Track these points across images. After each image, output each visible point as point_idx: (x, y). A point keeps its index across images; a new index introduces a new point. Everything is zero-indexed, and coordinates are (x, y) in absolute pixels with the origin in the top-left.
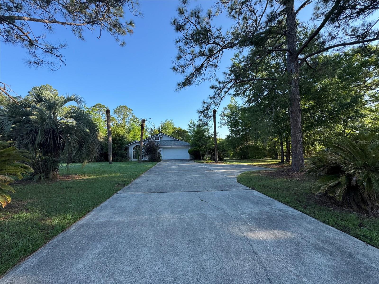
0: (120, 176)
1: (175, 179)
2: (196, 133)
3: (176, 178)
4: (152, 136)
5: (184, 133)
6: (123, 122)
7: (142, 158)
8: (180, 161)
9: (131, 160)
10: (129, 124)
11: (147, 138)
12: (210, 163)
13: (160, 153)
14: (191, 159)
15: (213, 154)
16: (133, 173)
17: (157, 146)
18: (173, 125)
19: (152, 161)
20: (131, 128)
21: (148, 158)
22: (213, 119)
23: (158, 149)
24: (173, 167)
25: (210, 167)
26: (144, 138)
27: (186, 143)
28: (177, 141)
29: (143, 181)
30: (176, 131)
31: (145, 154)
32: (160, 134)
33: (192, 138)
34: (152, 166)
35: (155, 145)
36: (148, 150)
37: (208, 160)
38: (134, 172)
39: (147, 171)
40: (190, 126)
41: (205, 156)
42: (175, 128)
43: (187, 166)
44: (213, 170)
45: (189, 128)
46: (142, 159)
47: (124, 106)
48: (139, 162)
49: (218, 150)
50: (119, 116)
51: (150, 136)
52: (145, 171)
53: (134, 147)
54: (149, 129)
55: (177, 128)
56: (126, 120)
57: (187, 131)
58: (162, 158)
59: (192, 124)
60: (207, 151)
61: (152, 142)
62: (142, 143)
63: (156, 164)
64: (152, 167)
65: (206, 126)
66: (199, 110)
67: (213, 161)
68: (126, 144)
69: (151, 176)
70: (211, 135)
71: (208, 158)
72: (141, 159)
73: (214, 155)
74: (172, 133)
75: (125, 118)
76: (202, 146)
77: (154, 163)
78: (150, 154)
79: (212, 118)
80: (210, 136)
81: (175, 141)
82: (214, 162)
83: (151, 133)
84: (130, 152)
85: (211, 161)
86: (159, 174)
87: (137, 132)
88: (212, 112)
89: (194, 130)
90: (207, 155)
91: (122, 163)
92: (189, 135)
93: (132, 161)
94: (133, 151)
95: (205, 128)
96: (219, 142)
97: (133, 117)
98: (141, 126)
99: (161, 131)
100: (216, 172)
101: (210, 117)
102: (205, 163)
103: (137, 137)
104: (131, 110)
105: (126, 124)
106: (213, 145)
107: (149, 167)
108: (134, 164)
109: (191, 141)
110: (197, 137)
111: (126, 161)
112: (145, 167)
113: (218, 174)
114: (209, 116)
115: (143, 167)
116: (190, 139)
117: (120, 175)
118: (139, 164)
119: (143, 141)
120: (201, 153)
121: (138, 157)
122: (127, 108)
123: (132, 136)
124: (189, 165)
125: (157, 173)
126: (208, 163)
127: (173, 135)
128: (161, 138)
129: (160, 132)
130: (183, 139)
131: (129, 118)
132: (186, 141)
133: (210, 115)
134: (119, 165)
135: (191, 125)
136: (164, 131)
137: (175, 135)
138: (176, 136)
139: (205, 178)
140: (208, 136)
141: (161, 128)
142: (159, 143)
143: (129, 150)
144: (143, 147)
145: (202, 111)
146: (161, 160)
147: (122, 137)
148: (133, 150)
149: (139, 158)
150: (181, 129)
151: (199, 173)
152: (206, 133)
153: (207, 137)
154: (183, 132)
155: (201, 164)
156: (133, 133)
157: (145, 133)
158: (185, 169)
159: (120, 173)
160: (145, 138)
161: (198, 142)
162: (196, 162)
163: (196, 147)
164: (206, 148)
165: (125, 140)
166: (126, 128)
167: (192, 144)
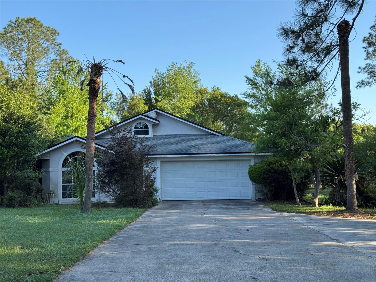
0: (21, 254)
1: (203, 268)
2: (276, 107)
3: (209, 266)
4: (124, 119)
5: (232, 109)
6: (28, 74)
7: (93, 196)
8: (220, 206)
9: (56, 202)
10: (47, 80)
11: (107, 127)
12: (329, 213)
13: (152, 178)
14: (259, 200)
15: (340, 181)
16: (65, 244)
17: (143, 155)
18: (195, 82)
19: (125, 206)
20: (55, 93)
21: (113, 194)
22: (338, 57)
23: (147, 164)
24: (198, 226)
25: (327, 230)
26: (99, 127)
27: (239, 142)
28: (209, 138)
29: (96, 272)
30: (207, 103)
31: (103, 183)
32: (152, 114)
33: (262, 125)
34: (125, 222)
35: (136, 149)
36: (113, 168)
37: (320, 205)
38: (67, 242)
39: (111, 239)
40: (254, 85)
41: (308, 188)
42: (201, 92)
43: (244, 222)
44: (338, 241)
45: (251, 91)
46: (93, 199)
47: (29, 21)
48: (82, 209)
49: (357, 167)
50: (15, 55)
51: (117, 119)
52: (105, 239)
53: (66, 159)
54: (114, 96)
55: (210, 89)
56: (37, 68)
57: (245, 100)
58: (160, 195)
59: (261, 76)
60: (314, 172)
61: (125, 139)
62: (94, 145)
63: (138, 216)
64: (126, 226)
65: (313, 82)
66: (287, 28)
67: (338, 208)
68: (39, 148)
69: (122, 255)
70: (331, 114)
71: (320, 196)
72: (88, 198)
73: (343, 185)
74: (193, 109)
75: (34, 59)
76: (297, 154)
77: (132, 212)
78: (117, 181)
79: (334, 53)
80: (328, 117)
81: (204, 138)
82: (342, 212)
83: (120, 111)
84: (52, 175)
85: (331, 207)
86: (151, 250)
87: (76, 105)
88: (336, 30)
89: (269, 99)
90: (316, 186)
91: (28, 211)
92: (250, 114)
93: (58, 204)
94: (63, 172)
95: (308, 88)
96: (361, 138)
97: (60, 55)
98: (88, 88)
99: (154, 101)
100: (353, 247)
101: (328, 50)
102: (310, 213)
103: (76, 124)
104: (55, 33)
105: (39, 80)
106: (340, 151)
107: (117, 225)
108: (67, 214)
109: (258, 136)
110: (278, 123)
111: (39, 205)
112: (103, 224)
113: (359, 253)
114: (324, 45)
115: (97, 225)
116: (254, 130)
117: (23, 252)
118: (85, 215)
119: (96, 138)
120: (295, 177)
121: (78, 191)
122: (41, 26)
123: (59, 120)
124: (251, 220)
125: (144, 248)
126: (319, 213)
127: (194, 117)
128: (155, 126)
129: (152, 108)
130: (230, 130)
131: (49, 61)
132: (242, 138)
133: (328, 41)
134: (18, 218)
135: (259, 80)
136: (163, 104)
137: (202, 115)
138: (206, 120)
139: (309, 268)
140: (321, 116)
141: (155, 94)
142: (150, 144)
143: (49, 167)
144: (96, 157)
145: (297, 28)
146: (154, 203)
147: (27, 124)
148: (64, 169)
149: (81, 193)
150: (222, 96)
151: (290, 248)
152: (312, 106)
153: (315, 123)
154: (228, 105)
155: (297, 218)
156: (63, 110)
157: (102, 110)
158: (239, 233)
159: (22, 244)
160: (102, 128)
161: (284, 139)
162: (277, 211)
163: (277, 158)
164: (312, 161)
165: (35, 136)
166: (38, 93)
167: (261, 146)
